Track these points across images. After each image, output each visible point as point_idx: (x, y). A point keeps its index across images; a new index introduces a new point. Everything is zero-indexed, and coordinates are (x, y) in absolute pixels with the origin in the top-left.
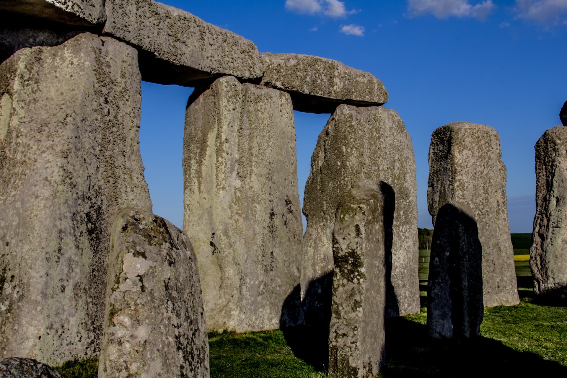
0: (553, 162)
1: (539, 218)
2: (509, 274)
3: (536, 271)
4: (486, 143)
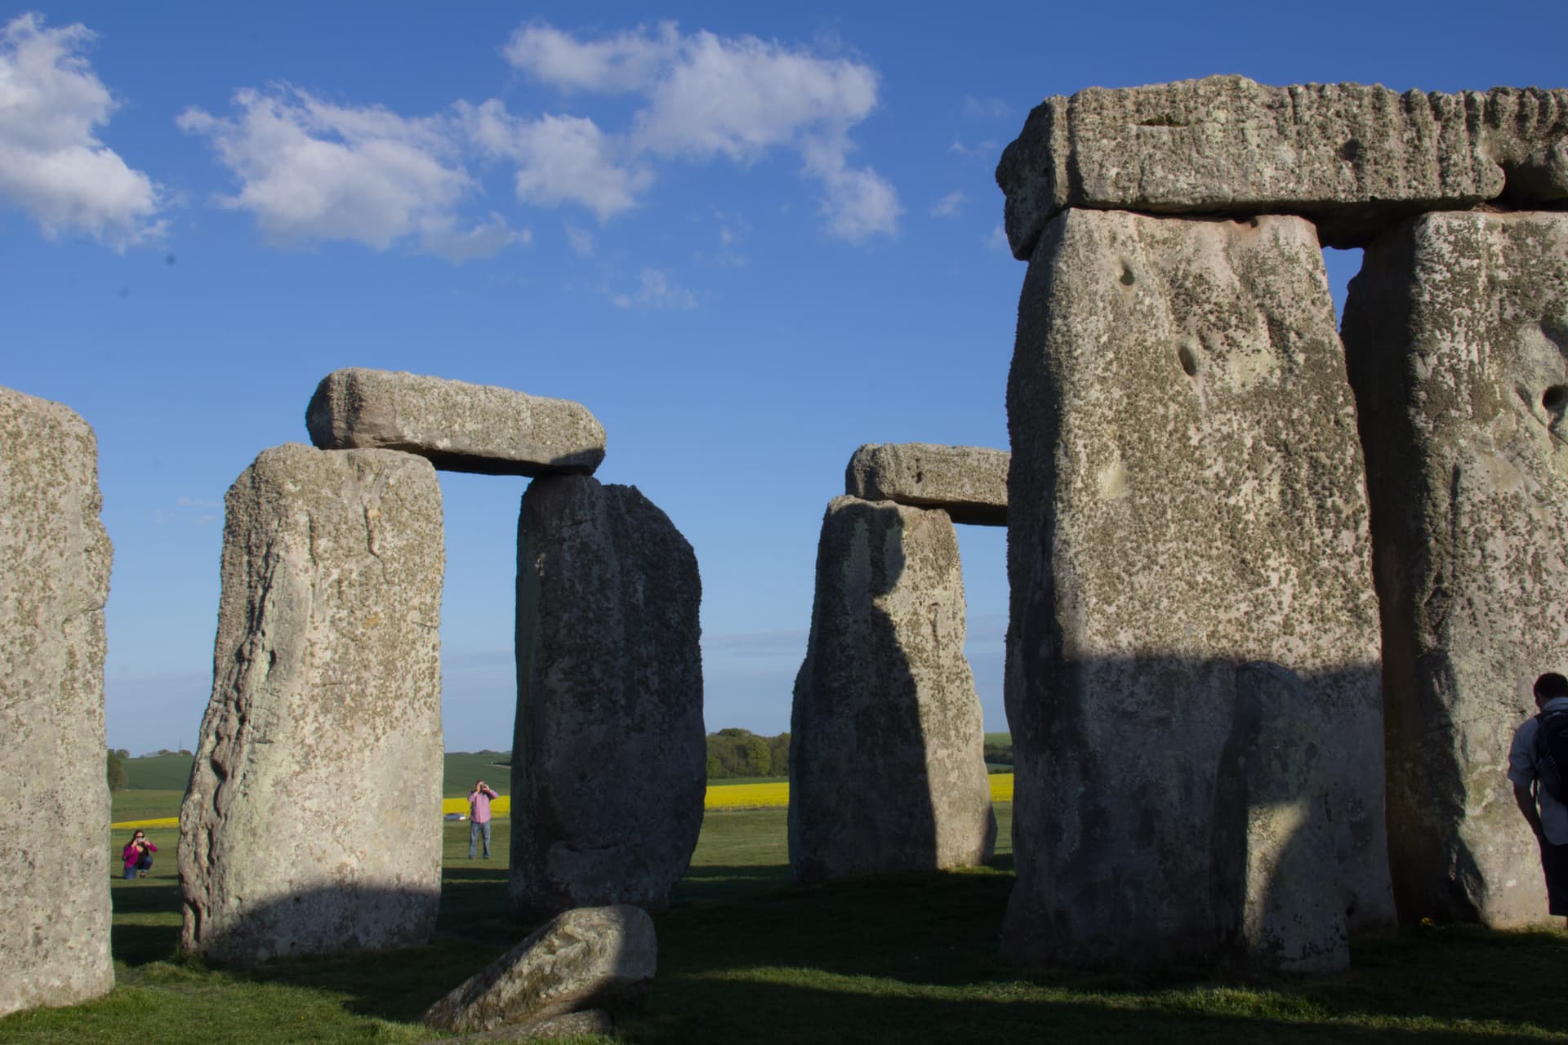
0: (269, 546)
1: (219, 714)
2: (86, 893)
3: (193, 878)
4: (43, 457)
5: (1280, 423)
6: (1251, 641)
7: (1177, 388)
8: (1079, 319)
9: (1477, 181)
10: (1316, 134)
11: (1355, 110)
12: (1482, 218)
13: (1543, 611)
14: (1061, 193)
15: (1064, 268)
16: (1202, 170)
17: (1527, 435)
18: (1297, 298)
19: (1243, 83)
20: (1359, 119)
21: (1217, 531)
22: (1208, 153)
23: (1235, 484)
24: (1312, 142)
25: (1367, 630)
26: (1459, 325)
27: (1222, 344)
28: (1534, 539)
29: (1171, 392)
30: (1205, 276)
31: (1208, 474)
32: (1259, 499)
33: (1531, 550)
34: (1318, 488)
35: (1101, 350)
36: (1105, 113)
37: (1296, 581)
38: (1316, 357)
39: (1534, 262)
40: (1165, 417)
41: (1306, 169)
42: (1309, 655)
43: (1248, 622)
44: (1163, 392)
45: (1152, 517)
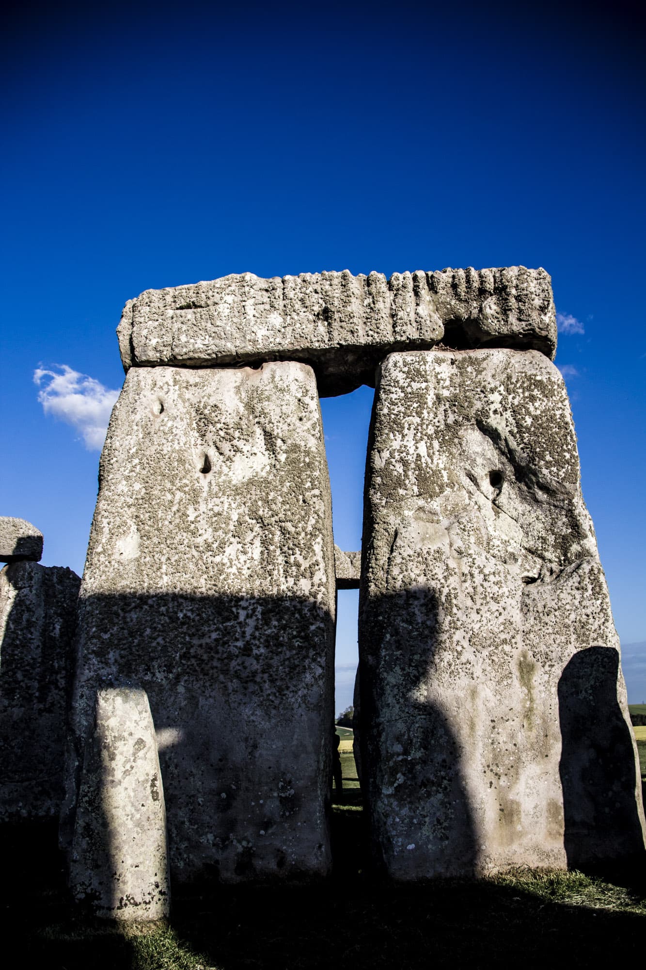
6: (215, 660)
7: (185, 481)
8: (119, 438)
9: (419, 329)
10: (298, 306)
11: (327, 287)
12: (431, 355)
13: (451, 637)
14: (126, 359)
15: (118, 406)
16: (213, 335)
17: (476, 507)
18: (283, 416)
20: (330, 293)
22: (218, 323)
23: (221, 547)
24: (294, 311)
26: (409, 429)
27: (230, 450)
28: (449, 582)
29: (179, 485)
30: (220, 405)
31: (200, 540)
32: (243, 558)
33: (446, 591)
34: (285, 549)
35: (130, 458)
37: (260, 617)
38: (294, 456)
39: (469, 382)
40: (171, 501)
41: (289, 329)
42: (259, 671)
44: (173, 485)
45: (150, 573)
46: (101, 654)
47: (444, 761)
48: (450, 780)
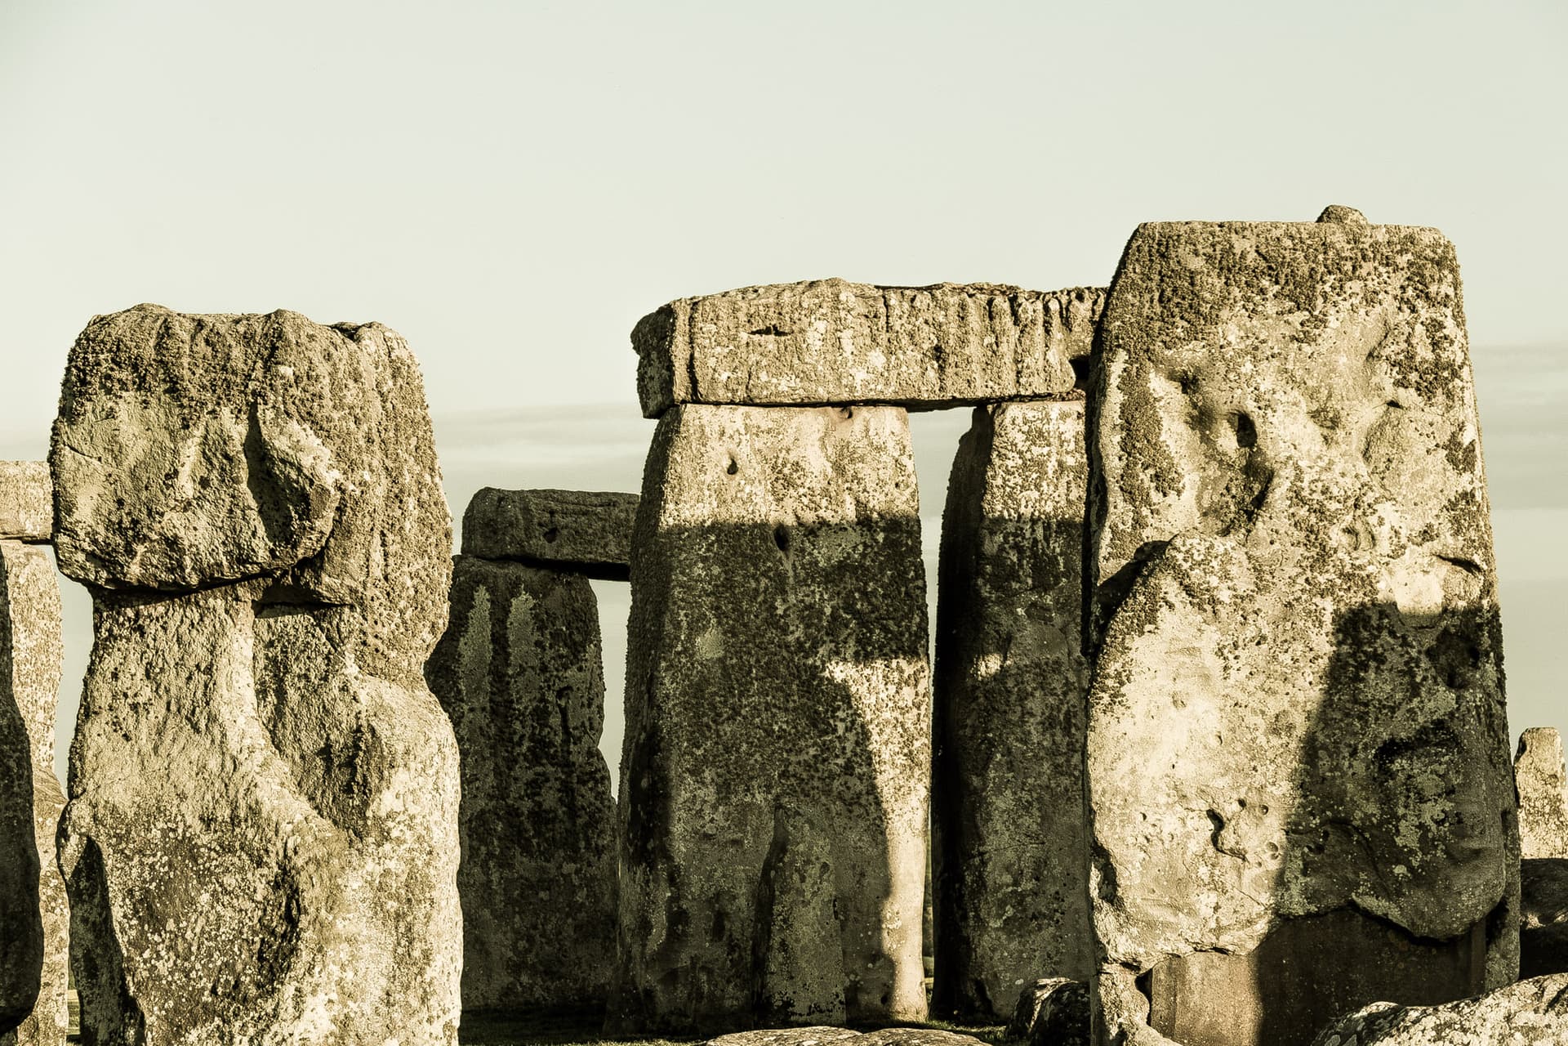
5: (857, 595)
6: (816, 780)
7: (769, 564)
8: (688, 506)
9: (1048, 380)
10: (905, 341)
11: (941, 319)
12: (1055, 408)
13: (1068, 761)
14: (680, 391)
15: (679, 459)
16: (802, 375)
18: (881, 483)
19: (842, 297)
20: (944, 327)
21: (794, 687)
22: (807, 359)
23: (814, 647)
24: (900, 348)
25: (917, 772)
26: (1026, 507)
27: (814, 523)
29: (764, 568)
30: (802, 464)
31: (790, 638)
33: (1065, 708)
34: (885, 651)
36: (720, 323)
37: (860, 730)
38: (894, 536)
40: (756, 590)
41: (894, 373)
42: (864, 792)
43: (815, 763)
44: (757, 569)
45: (739, 676)
46: (695, 772)
47: (1057, 893)
48: (1063, 913)
